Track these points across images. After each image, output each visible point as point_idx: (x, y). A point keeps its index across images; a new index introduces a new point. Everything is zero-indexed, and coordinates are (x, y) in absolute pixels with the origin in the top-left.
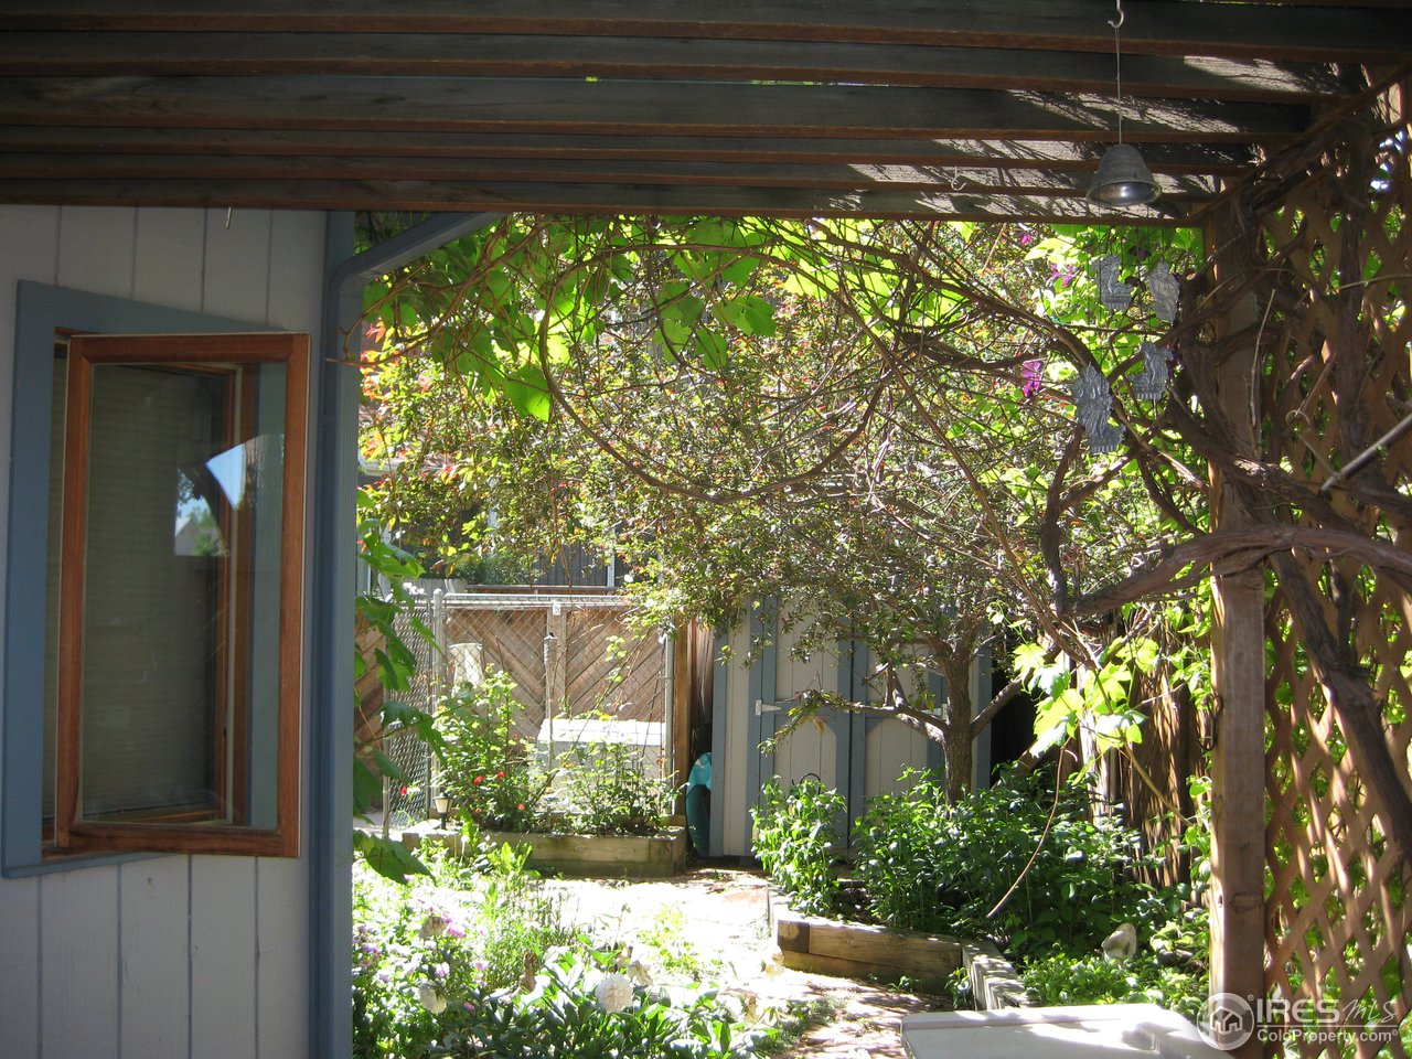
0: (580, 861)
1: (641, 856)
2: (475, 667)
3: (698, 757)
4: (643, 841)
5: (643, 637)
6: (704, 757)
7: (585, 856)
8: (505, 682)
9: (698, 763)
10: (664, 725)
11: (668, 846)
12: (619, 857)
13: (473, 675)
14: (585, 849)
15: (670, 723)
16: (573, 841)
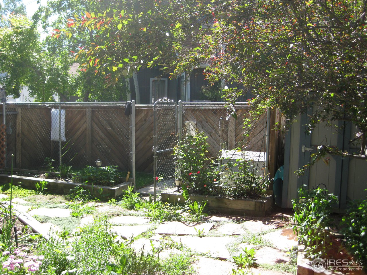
0: (228, 208)
1: (252, 208)
2: (193, 130)
3: (279, 167)
4: (253, 202)
5: (257, 119)
6: (281, 167)
7: (230, 206)
8: (203, 136)
9: (279, 169)
10: (265, 153)
11: (263, 205)
12: (243, 208)
13: (193, 133)
14: (230, 204)
15: (268, 153)
16: (225, 200)
